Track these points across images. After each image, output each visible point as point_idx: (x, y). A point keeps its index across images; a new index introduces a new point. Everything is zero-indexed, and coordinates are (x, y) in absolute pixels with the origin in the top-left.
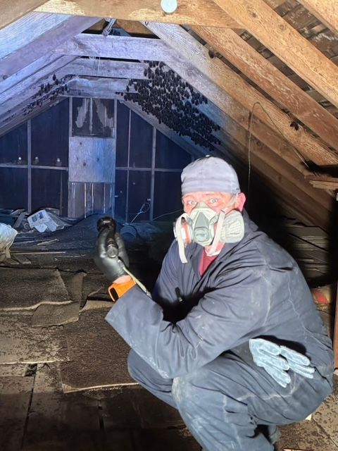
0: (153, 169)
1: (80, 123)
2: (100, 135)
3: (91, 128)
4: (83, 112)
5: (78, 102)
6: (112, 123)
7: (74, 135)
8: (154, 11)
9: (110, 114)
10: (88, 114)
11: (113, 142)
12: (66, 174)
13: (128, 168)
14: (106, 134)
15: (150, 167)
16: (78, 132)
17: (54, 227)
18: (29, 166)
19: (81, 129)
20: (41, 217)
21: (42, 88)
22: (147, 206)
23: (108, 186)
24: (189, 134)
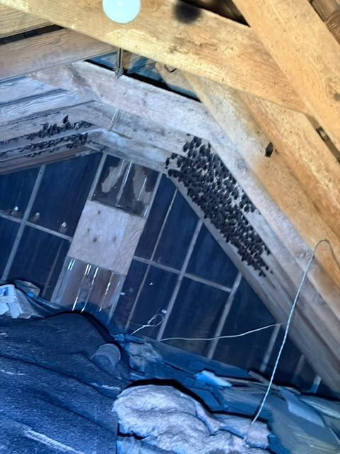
0: (183, 273)
1: (107, 186)
2: (126, 209)
3: (119, 197)
4: (115, 174)
5: (113, 161)
6: (147, 198)
7: (94, 199)
8: (154, 40)
9: (149, 187)
10: (121, 179)
11: (140, 223)
12: (67, 245)
13: (151, 262)
14: (136, 210)
15: (180, 269)
16: (101, 197)
17: (17, 312)
18: (24, 222)
19: (105, 195)
20: (5, 294)
21: (45, 128)
22: (159, 319)
23: (117, 276)
24: (237, 245)
